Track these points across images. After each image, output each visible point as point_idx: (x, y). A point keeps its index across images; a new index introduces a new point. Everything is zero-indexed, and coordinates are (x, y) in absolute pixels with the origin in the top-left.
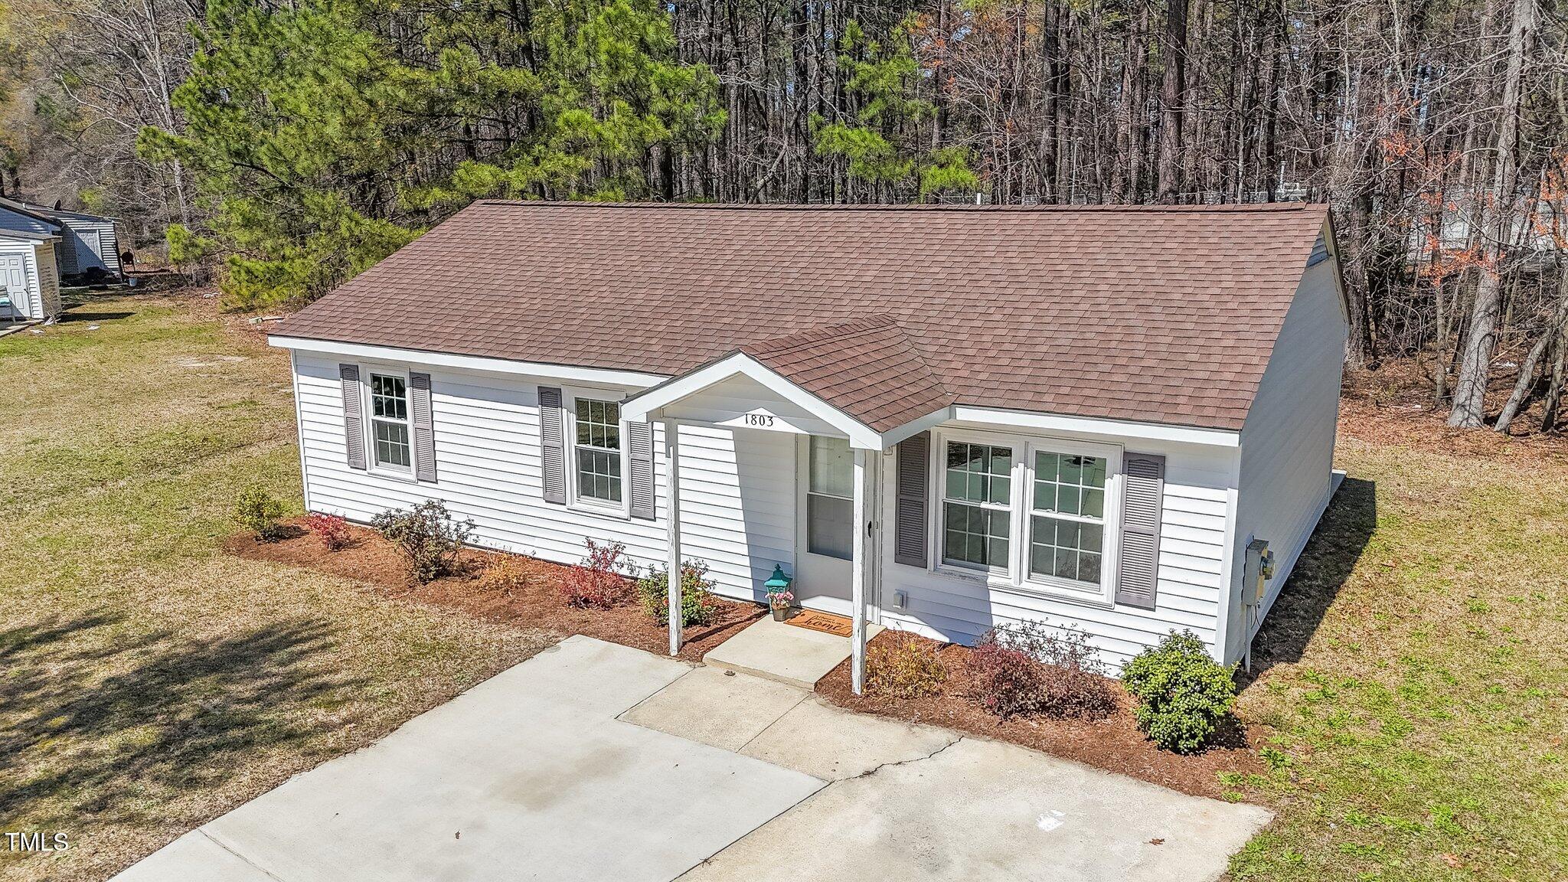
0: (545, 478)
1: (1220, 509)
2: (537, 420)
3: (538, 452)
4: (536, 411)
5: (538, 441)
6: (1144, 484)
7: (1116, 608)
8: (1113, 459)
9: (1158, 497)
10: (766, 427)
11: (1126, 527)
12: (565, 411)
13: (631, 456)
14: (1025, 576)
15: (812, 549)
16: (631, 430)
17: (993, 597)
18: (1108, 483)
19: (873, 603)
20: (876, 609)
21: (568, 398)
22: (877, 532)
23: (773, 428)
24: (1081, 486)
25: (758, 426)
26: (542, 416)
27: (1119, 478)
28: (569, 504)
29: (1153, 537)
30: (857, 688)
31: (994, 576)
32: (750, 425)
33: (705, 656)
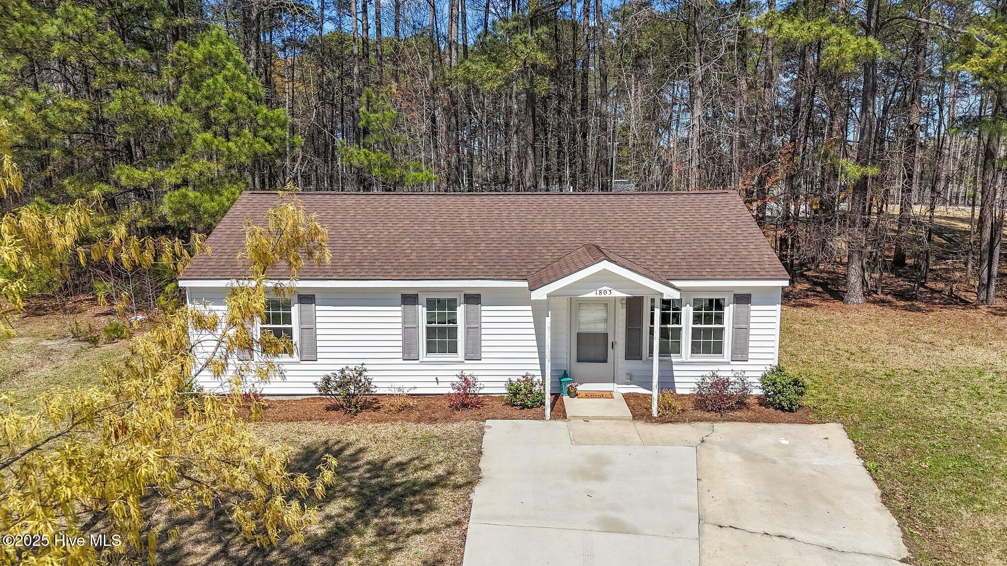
0: (404, 347)
1: (773, 314)
2: (400, 314)
3: (400, 332)
4: (400, 308)
5: (399, 326)
6: (743, 307)
7: (732, 363)
8: (728, 298)
9: (749, 311)
10: (607, 295)
11: (736, 326)
12: (420, 306)
13: (467, 326)
14: (689, 356)
15: (579, 361)
16: (467, 312)
17: (675, 367)
18: (726, 309)
19: (614, 382)
20: (616, 384)
21: (422, 299)
22: (615, 346)
23: (611, 295)
24: (714, 311)
25: (603, 295)
26: (404, 311)
27: (731, 306)
28: (421, 359)
29: (747, 329)
30: (655, 414)
31: (674, 358)
32: (598, 295)
33: (568, 416)
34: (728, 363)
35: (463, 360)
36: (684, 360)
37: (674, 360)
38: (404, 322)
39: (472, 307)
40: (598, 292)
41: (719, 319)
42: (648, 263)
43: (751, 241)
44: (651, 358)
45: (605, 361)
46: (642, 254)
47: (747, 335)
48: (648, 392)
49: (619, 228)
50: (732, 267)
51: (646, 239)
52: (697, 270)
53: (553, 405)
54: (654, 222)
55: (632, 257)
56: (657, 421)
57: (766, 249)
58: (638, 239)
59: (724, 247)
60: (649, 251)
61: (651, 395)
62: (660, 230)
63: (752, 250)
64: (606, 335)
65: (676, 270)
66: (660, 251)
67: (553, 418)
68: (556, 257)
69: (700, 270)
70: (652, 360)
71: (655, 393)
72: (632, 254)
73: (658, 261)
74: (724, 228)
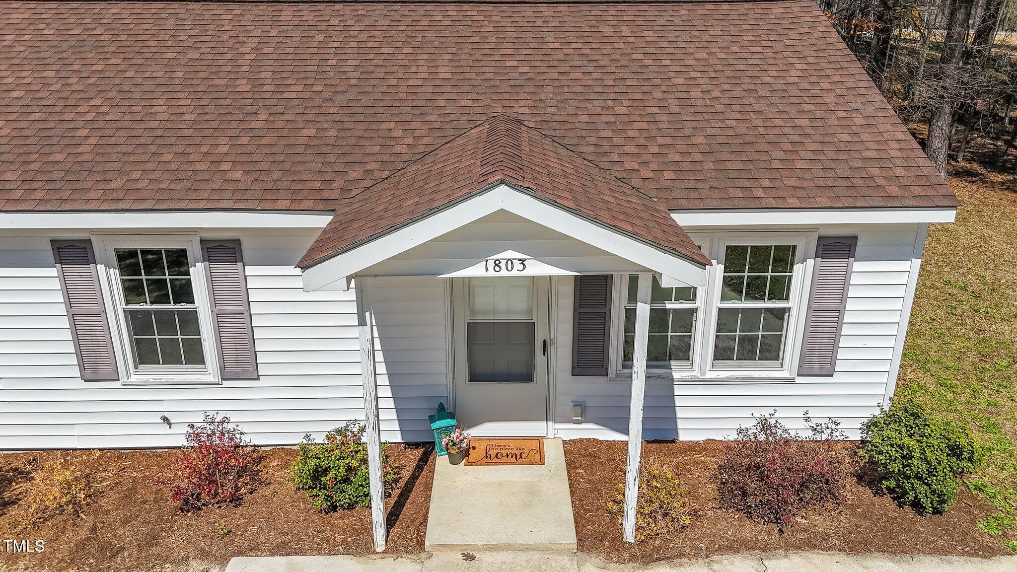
0: (79, 354)
1: (903, 278)
2: (56, 285)
3: (65, 323)
4: (53, 272)
5: (62, 310)
6: (836, 265)
7: (799, 380)
8: (805, 245)
9: (847, 273)
10: (514, 273)
11: (815, 305)
12: (101, 268)
13: (216, 310)
14: (709, 366)
15: (474, 377)
16: (211, 279)
17: (678, 390)
18: (798, 268)
19: (547, 419)
20: (551, 424)
21: (104, 249)
22: (552, 349)
23: (527, 273)
24: (769, 274)
25: (504, 273)
26: (63, 278)
27: (810, 262)
28: (123, 379)
29: (840, 312)
30: (629, 536)
31: (678, 371)
32: (491, 273)
33: (427, 543)
34: (790, 381)
35: (216, 380)
36: (696, 373)
37: (676, 375)
38: (69, 303)
39: (222, 268)
40: (491, 264)
41: (780, 290)
42: (628, 166)
43: (854, 106)
44: (627, 371)
45: (528, 377)
46: (616, 141)
47: (839, 324)
48: (619, 437)
49: (572, 76)
50: (819, 174)
51: (625, 103)
52: (740, 183)
53: (391, 520)
54: (646, 62)
55: (591, 149)
56: (633, 558)
57: (889, 128)
58: (610, 103)
59: (798, 122)
60: (631, 134)
61: (626, 443)
62: (658, 82)
63: (859, 130)
64: (530, 327)
65: (690, 184)
66: (654, 133)
67: (393, 549)
68: (421, 149)
69: (747, 184)
70: (630, 377)
71: (634, 439)
72: (593, 140)
73: (649, 158)
74: (793, 76)
